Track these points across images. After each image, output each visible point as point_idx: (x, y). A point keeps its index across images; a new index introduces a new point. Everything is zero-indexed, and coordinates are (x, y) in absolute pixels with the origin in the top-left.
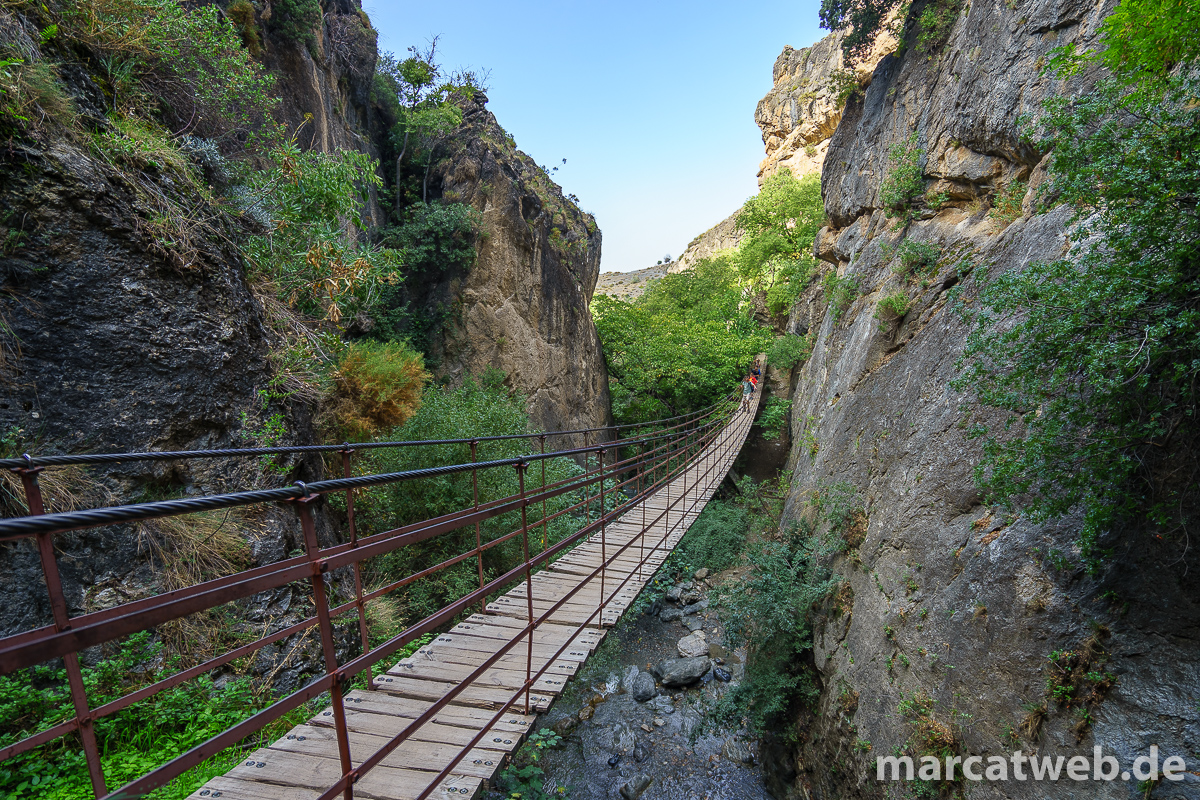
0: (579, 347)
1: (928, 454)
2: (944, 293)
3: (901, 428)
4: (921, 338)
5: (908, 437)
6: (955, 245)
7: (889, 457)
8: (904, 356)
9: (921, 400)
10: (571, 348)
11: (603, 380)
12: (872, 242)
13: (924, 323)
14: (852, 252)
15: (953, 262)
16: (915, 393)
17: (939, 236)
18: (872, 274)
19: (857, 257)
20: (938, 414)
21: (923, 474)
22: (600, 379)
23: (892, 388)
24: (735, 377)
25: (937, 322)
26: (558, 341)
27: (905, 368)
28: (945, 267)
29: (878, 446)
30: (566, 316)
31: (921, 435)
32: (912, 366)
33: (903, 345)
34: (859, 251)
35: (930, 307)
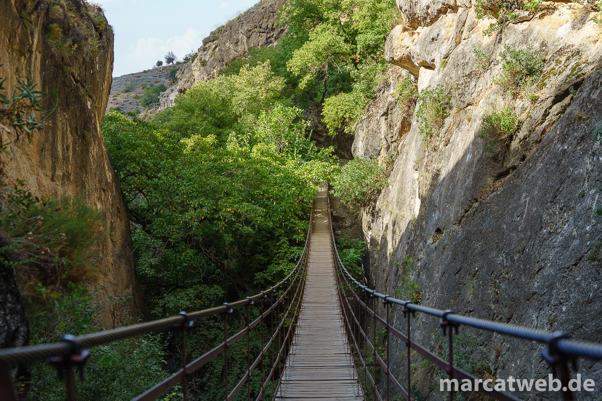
0: (91, 184)
1: (560, 291)
2: (554, 107)
3: (525, 266)
4: (535, 160)
5: (534, 275)
6: (560, 52)
7: (513, 299)
8: (518, 181)
9: (545, 231)
10: (81, 185)
11: (123, 227)
12: (460, 47)
13: (538, 142)
14: (438, 57)
15: (560, 73)
16: (535, 224)
17: (540, 41)
18: (467, 84)
19: (444, 64)
20: (565, 246)
21: (556, 316)
22: (120, 226)
23: (507, 219)
24: (297, 215)
25: (552, 141)
26: (66, 177)
27: (520, 195)
28: (553, 78)
29: (499, 288)
30: (74, 143)
31: (549, 271)
32: (529, 192)
33: (514, 168)
34: (446, 57)
35: (542, 123)
